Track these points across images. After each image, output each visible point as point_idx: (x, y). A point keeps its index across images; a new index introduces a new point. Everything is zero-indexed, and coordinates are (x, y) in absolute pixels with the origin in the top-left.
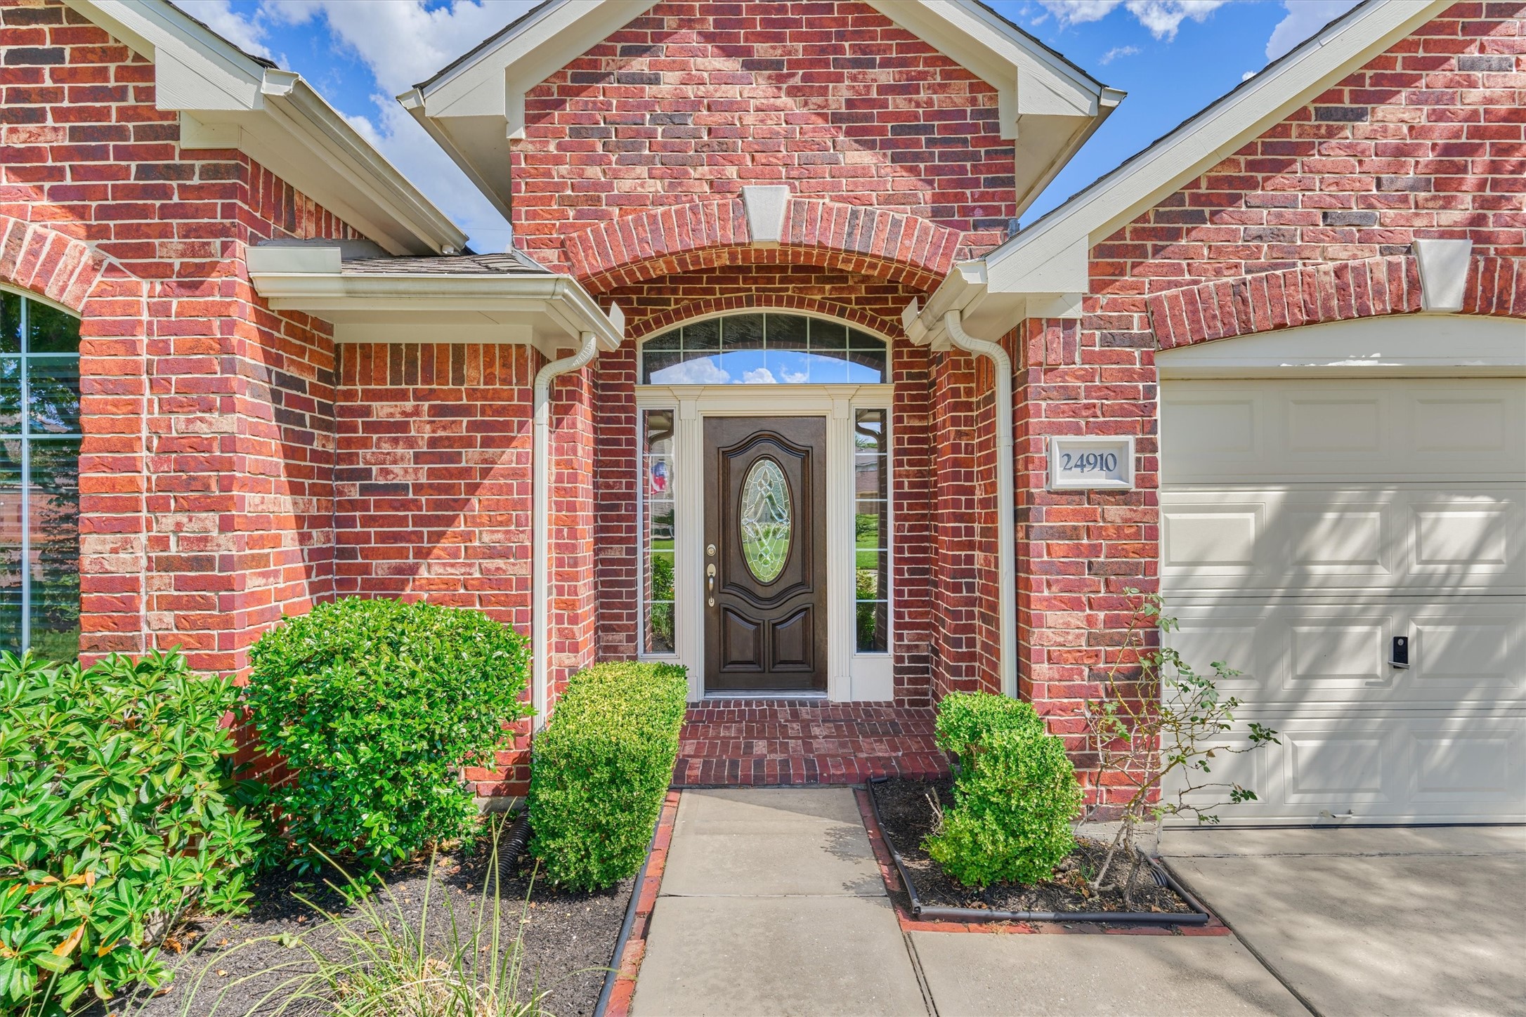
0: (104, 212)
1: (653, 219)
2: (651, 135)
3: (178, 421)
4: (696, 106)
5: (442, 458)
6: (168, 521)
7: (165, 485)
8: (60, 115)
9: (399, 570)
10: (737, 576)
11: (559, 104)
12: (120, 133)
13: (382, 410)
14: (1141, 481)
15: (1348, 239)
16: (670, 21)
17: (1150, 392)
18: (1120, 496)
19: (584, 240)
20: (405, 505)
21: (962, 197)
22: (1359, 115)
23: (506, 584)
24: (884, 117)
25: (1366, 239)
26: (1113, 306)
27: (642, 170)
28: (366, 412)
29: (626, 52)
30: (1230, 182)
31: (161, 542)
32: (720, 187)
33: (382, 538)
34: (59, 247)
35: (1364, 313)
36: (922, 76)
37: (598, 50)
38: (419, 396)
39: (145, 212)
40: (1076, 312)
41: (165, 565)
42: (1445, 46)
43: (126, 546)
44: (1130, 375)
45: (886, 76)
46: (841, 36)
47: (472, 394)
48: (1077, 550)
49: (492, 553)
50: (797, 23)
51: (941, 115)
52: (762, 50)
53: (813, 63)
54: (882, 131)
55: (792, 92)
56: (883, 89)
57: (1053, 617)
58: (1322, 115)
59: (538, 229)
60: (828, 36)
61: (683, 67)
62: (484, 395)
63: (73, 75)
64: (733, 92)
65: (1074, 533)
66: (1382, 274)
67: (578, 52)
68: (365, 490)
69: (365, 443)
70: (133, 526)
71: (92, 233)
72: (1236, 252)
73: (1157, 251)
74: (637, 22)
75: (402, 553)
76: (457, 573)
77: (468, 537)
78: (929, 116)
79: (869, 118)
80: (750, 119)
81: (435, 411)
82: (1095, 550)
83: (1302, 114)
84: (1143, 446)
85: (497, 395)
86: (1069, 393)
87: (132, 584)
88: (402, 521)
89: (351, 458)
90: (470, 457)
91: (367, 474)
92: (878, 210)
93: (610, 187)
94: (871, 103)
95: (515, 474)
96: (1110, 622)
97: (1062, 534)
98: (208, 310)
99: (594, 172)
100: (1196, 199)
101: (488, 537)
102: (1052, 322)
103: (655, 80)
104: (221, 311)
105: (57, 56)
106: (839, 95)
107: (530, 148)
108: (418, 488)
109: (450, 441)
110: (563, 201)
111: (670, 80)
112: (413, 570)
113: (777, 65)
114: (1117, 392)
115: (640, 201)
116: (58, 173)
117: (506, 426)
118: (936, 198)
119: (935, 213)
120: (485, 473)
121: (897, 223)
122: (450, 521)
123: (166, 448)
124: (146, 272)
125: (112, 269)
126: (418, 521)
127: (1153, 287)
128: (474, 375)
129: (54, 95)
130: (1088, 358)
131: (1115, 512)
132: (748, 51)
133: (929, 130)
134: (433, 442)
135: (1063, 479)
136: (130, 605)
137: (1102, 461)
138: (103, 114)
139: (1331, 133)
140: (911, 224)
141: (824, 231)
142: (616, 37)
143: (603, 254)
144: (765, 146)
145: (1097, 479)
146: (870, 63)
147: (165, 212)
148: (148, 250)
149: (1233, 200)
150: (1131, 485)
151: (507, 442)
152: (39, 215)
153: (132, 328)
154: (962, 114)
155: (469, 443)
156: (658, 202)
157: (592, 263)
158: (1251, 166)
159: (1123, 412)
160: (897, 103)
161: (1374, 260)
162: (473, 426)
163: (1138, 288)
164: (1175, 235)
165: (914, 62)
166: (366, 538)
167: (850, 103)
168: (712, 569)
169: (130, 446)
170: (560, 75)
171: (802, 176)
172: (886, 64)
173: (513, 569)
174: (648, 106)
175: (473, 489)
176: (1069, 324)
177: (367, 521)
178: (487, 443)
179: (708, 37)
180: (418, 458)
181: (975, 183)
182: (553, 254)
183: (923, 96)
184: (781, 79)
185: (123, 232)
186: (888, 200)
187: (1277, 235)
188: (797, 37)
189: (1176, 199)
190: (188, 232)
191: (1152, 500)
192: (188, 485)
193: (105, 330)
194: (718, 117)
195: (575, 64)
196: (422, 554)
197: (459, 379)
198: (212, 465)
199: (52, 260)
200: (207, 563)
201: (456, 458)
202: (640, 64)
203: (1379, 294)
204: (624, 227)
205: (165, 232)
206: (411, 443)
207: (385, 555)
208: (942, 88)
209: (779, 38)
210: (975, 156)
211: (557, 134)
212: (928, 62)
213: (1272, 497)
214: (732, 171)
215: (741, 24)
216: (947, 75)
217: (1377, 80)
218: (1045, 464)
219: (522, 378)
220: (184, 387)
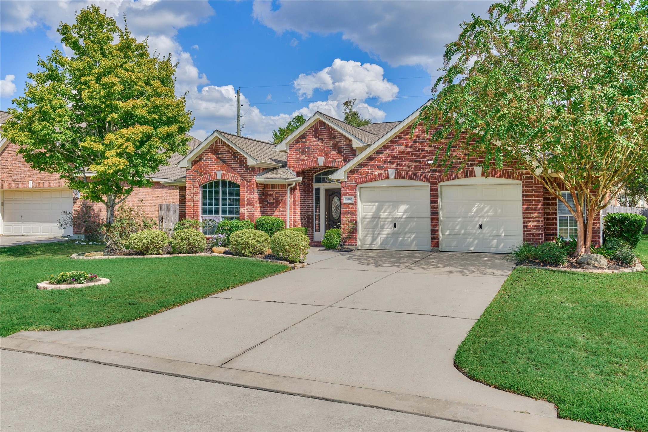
0: (242, 174)
1: (305, 163)
2: (305, 150)
3: (249, 196)
4: (311, 146)
5: (276, 199)
6: (248, 207)
7: (248, 203)
8: (238, 163)
9: (271, 214)
10: (331, 218)
11: (293, 146)
12: (243, 165)
13: (270, 193)
14: (354, 202)
15: (380, 169)
16: (308, 133)
17: (356, 190)
18: (352, 204)
19: (296, 166)
20: (272, 205)
21: (348, 158)
22: (382, 153)
23: (284, 215)
24: (337, 146)
25: (383, 169)
26: (351, 179)
27: (304, 155)
28: (268, 193)
29: (302, 138)
30: (365, 162)
31: (247, 209)
32: (315, 158)
33: (270, 209)
34: (238, 177)
35: (382, 179)
36: (343, 139)
37: (299, 138)
38: (274, 191)
39: (246, 173)
40: (347, 180)
41: (248, 212)
42: (392, 143)
43: (244, 210)
44: (353, 188)
45: (337, 140)
46: (331, 134)
47: (280, 190)
48: (347, 211)
49: (282, 211)
50: (325, 132)
51: (345, 145)
52: (320, 137)
53: (327, 138)
54: (337, 148)
55: (325, 143)
56: (337, 142)
57: (344, 219)
58: (377, 153)
59: (291, 165)
60: (329, 134)
61: (310, 140)
62: (281, 191)
63: (239, 159)
64: (316, 143)
65: (346, 208)
66: (384, 174)
67: (296, 139)
68: (268, 203)
69: (268, 197)
70: (244, 207)
71: (241, 176)
72: (366, 172)
73: (356, 172)
74: (304, 134)
75: (272, 211)
76: (278, 214)
77: (279, 209)
78: (343, 145)
79: (335, 146)
80: (319, 147)
81: (276, 193)
82: (349, 211)
83: (374, 153)
84: (354, 197)
85: (283, 191)
86: (346, 190)
87: (244, 214)
88: (272, 207)
89: (266, 199)
90: (280, 199)
91: (268, 201)
92: (336, 160)
93: (300, 158)
94: (336, 144)
95: (285, 201)
96: (351, 220)
97: (345, 208)
98: (252, 184)
99: (298, 156)
100: (361, 165)
101: (282, 209)
102: (344, 182)
103: (306, 142)
104: (253, 184)
105: (237, 157)
106: (331, 143)
107: (290, 153)
108: (274, 203)
109: (277, 197)
110: (294, 160)
111: (308, 142)
112: (273, 214)
113: (322, 139)
114: (352, 190)
115: (304, 160)
116: (238, 170)
117: (284, 195)
118: (344, 158)
119: (344, 160)
120: (281, 201)
121: (339, 162)
122: (277, 207)
123: (248, 199)
124: (246, 180)
125: (243, 180)
126: (274, 207)
127: (356, 176)
128: (280, 188)
129: (237, 161)
130: (348, 186)
131: (351, 206)
132: (319, 137)
133: (343, 148)
134: (275, 197)
135: (345, 201)
136: (244, 216)
137: (350, 199)
138: (242, 163)
139: (378, 156)
140: (341, 162)
141: (329, 163)
142: (301, 136)
143: (299, 168)
144: (321, 151)
145: (349, 202)
146: (335, 138)
147: (248, 173)
148: (246, 178)
149: (366, 165)
150: (353, 202)
151: (284, 197)
152: (236, 174)
153: (244, 186)
154: (348, 145)
155: (280, 197)
156: (306, 160)
157: (298, 170)
158: (368, 160)
159: (352, 193)
160: (339, 144)
161: (383, 172)
162: (280, 195)
163: (354, 177)
164: (359, 170)
165: (341, 137)
166: (268, 209)
167: (332, 144)
168: (327, 217)
169: (244, 199)
170: (293, 142)
171: (326, 156)
172: (337, 138)
173: (285, 213)
174: (305, 146)
175: (280, 203)
176: (346, 182)
177: (268, 207)
178: (282, 197)
179: (312, 135)
180: (274, 199)
181: (350, 155)
182: (292, 168)
183: (343, 142)
184: (323, 141)
185: (244, 176)
186: (337, 159)
187: (371, 169)
188: (325, 135)
189: (359, 165)
190: (250, 175)
191: (356, 204)
192: (250, 203)
193: (242, 186)
194: (314, 147)
195: (295, 140)
196: (274, 211)
197: (278, 189)
198: (252, 201)
199: (237, 179)
200: (251, 211)
201: (278, 199)
202: (304, 140)
203: (384, 177)
204: (302, 164)
205: (248, 176)
206: (273, 197)
207: (270, 211)
208: (345, 141)
209: (323, 135)
210: (350, 151)
211: (293, 151)
212: (343, 137)
213: (377, 204)
214: (316, 155)
215: (317, 133)
216: (346, 139)
217: (384, 148)
218: (343, 200)
219: (286, 188)
220: (249, 192)
